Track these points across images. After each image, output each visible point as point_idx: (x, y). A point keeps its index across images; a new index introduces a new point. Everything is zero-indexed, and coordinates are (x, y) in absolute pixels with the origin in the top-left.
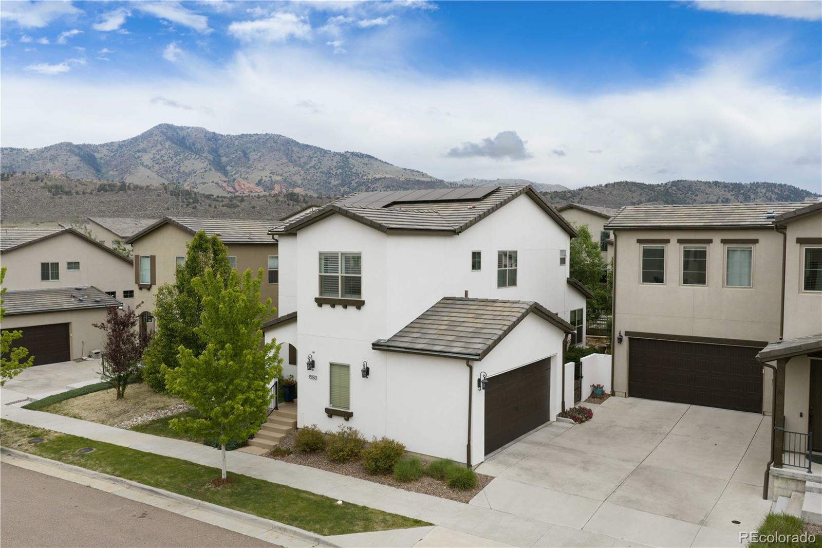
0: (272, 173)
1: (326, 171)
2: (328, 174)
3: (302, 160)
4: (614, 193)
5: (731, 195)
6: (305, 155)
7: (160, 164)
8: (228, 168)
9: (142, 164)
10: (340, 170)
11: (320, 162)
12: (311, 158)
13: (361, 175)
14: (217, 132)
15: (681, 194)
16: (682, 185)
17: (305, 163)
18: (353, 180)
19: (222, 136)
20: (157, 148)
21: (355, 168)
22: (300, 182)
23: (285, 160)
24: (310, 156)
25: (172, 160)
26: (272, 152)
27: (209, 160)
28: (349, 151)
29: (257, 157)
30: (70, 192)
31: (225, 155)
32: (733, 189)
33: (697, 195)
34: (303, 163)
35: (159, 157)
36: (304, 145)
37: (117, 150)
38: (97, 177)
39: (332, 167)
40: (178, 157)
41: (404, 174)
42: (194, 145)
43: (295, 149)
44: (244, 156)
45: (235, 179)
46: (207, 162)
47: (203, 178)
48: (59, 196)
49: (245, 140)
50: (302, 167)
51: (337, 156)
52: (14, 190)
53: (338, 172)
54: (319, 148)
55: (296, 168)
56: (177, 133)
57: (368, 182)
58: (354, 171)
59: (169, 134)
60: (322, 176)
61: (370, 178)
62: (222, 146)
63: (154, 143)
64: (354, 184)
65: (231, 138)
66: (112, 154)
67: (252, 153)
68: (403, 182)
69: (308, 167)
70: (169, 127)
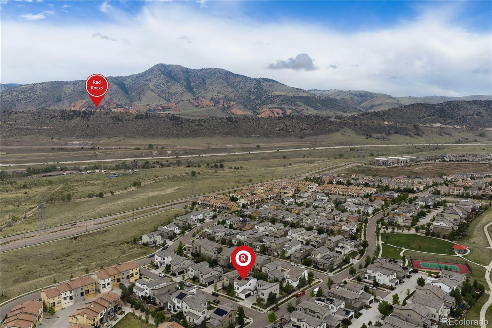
0: (219, 93)
1: (248, 90)
2: (249, 92)
3: (235, 84)
4: (409, 111)
5: (483, 110)
6: (237, 81)
7: (159, 88)
8: (195, 89)
9: (149, 88)
10: (256, 90)
11: (245, 85)
12: (240, 82)
13: (267, 93)
14: (188, 68)
15: (451, 110)
16: (452, 104)
17: (237, 86)
18: (263, 96)
19: (191, 69)
20: (157, 79)
21: (264, 88)
22: (233, 98)
23: (225, 84)
24: (239, 81)
25: (165, 86)
26: (218, 79)
27: (185, 86)
28: (261, 77)
29: (210, 82)
30: (122, 120)
31: (193, 81)
32: (485, 105)
33: (461, 111)
34: (236, 85)
35: (158, 84)
36: (236, 75)
37: (135, 80)
38: (126, 96)
39: (252, 88)
40: (168, 84)
41: (292, 91)
42: (176, 76)
43: (231, 77)
44: (203, 82)
45: (198, 97)
46: (183, 87)
47: (181, 97)
48: (118, 122)
49: (203, 72)
50: (235, 88)
51: (255, 81)
52: (97, 120)
53: (255, 91)
54: (245, 76)
55: (232, 89)
56: (167, 69)
57: (271, 97)
58: (264, 90)
59: (163, 70)
60: (246, 94)
61: (273, 95)
62: (191, 76)
63: (155, 76)
64: (263, 98)
65: (196, 71)
66: (133, 82)
67: (207, 80)
68: (291, 97)
69: (238, 88)
70: (163, 65)
